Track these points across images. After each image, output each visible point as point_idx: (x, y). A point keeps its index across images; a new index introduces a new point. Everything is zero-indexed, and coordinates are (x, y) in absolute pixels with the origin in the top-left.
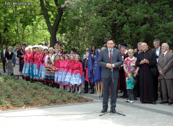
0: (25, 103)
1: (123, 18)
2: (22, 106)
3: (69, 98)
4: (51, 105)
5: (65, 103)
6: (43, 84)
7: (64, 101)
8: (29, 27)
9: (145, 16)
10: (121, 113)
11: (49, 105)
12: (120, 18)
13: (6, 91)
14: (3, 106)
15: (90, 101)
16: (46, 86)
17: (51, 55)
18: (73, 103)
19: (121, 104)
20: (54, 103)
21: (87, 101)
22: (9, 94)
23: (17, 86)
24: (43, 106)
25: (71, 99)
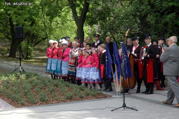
0: (41, 100)
1: (146, 8)
2: (36, 103)
3: (88, 95)
4: (67, 102)
5: (82, 100)
6: (65, 81)
7: (82, 97)
8: (57, 19)
9: (170, 4)
10: (134, 108)
11: (65, 102)
12: (143, 8)
13: (24, 88)
14: (18, 103)
15: (109, 97)
16: (67, 83)
17: (74, 49)
18: (91, 99)
19: (140, 100)
20: (70, 100)
21: (105, 97)
22: (27, 91)
23: (37, 83)
24: (58, 103)
25: (90, 96)
